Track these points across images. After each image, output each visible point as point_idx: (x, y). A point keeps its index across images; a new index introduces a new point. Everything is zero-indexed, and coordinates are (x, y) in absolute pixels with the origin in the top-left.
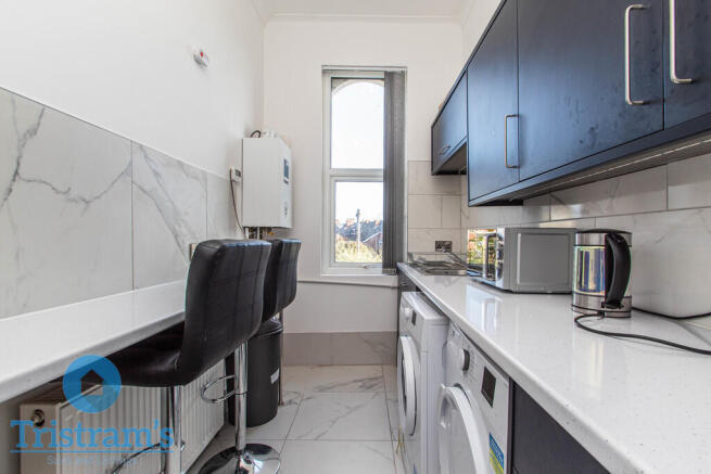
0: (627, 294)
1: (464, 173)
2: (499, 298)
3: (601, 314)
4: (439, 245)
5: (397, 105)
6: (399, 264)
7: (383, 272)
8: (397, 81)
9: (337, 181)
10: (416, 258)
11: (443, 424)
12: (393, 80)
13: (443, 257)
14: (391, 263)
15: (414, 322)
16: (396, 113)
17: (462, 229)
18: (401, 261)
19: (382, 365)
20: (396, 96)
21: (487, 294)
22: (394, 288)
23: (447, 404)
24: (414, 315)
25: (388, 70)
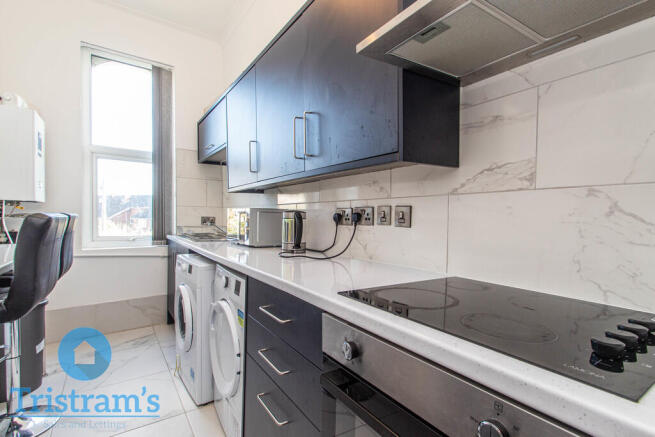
0: (303, 241)
1: (224, 164)
2: (247, 252)
3: (292, 252)
4: (205, 220)
5: (165, 97)
6: (168, 237)
7: (153, 244)
8: (164, 76)
9: (98, 157)
10: (185, 231)
11: (213, 329)
12: (161, 75)
13: (208, 229)
14: (160, 235)
15: (190, 271)
16: (164, 104)
17: (222, 207)
18: (170, 233)
19: (153, 325)
20: (164, 90)
21: (240, 250)
22: (164, 257)
23: (215, 314)
24: (191, 267)
25: (156, 65)
